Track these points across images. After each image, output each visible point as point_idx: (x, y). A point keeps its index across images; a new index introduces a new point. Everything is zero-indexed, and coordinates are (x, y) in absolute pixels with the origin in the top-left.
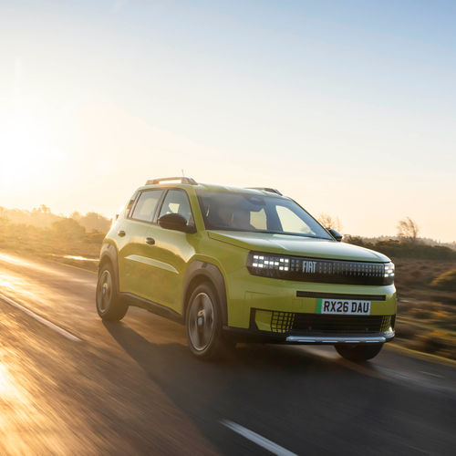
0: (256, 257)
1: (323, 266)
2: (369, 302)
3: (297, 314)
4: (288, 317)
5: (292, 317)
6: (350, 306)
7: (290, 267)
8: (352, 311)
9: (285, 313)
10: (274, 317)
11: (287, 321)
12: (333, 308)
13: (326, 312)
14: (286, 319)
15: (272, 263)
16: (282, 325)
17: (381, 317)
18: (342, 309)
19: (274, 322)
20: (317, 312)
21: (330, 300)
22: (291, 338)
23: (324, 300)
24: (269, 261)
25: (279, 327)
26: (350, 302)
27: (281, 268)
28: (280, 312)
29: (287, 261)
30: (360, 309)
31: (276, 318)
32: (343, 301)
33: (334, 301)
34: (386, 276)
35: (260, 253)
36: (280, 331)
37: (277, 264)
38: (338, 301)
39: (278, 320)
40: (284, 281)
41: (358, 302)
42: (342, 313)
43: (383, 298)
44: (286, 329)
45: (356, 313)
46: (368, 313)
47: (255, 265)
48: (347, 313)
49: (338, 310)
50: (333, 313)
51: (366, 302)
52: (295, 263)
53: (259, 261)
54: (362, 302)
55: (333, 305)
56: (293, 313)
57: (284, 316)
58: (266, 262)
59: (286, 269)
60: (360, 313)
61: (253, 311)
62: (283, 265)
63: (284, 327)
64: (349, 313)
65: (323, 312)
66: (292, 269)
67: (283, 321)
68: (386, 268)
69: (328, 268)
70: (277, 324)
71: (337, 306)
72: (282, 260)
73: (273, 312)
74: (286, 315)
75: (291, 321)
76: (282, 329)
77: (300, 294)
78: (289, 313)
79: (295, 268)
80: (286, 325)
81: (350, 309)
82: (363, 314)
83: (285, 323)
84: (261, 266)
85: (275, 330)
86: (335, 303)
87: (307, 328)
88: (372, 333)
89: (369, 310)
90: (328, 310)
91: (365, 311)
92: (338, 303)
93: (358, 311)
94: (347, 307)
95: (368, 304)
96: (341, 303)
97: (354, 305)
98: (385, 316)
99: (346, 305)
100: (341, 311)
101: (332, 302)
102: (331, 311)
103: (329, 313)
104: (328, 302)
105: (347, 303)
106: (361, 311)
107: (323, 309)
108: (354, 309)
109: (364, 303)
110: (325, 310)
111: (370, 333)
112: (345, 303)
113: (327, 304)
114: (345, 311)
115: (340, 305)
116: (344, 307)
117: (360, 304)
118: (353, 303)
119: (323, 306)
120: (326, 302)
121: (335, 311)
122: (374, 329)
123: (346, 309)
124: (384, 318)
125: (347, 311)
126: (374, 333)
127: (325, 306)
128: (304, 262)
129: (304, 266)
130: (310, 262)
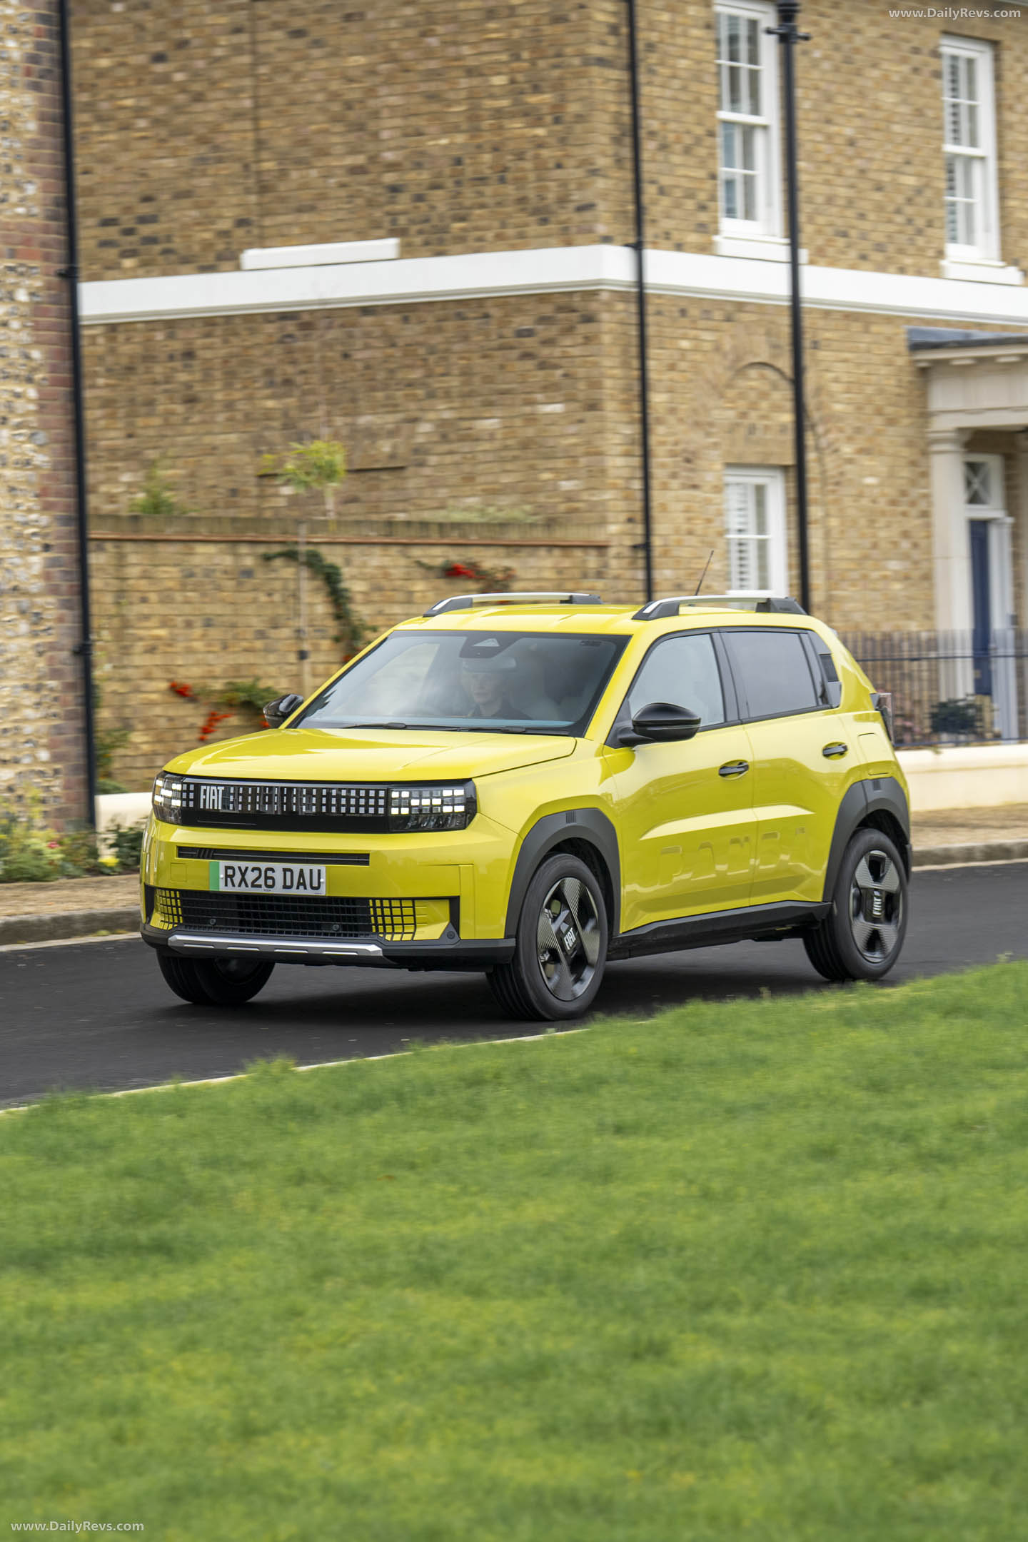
2: (323, 867)
5: (176, 899)
6: (278, 876)
7: (182, 800)
8: (285, 887)
11: (172, 906)
12: (243, 879)
13: (230, 889)
14: (168, 901)
17: (366, 900)
18: (261, 881)
20: (212, 889)
21: (235, 864)
23: (223, 864)
25: (167, 918)
26: (279, 867)
29: (180, 787)
30: (301, 884)
31: (162, 901)
32: (263, 865)
33: (243, 864)
36: (167, 927)
38: (251, 864)
41: (296, 867)
42: (263, 890)
43: (362, 859)
44: (173, 922)
45: (293, 892)
46: (322, 892)
48: (272, 891)
49: (253, 885)
50: (243, 889)
51: (315, 867)
54: (306, 867)
55: (243, 874)
60: (301, 892)
63: (170, 918)
64: (278, 890)
65: (222, 888)
66: (184, 803)
67: (168, 906)
71: (251, 876)
73: (158, 889)
75: (177, 906)
76: (169, 922)
77: (184, 851)
78: (170, 890)
79: (188, 800)
80: (173, 914)
81: (280, 881)
82: (310, 892)
85: (163, 926)
86: (247, 868)
87: (205, 921)
88: (351, 935)
89: (323, 887)
90: (234, 885)
91: (313, 888)
92: (253, 870)
93: (298, 888)
94: (272, 878)
95: (319, 871)
96: (259, 869)
97: (288, 874)
98: (374, 899)
99: (270, 874)
100: (260, 886)
101: (240, 868)
102: (240, 885)
103: (236, 890)
104: (232, 868)
105: (272, 870)
106: (305, 888)
107: (222, 883)
108: (288, 883)
109: (311, 871)
110: (226, 885)
111: (345, 935)
112: (268, 869)
113: (230, 872)
114: (267, 886)
115: (257, 873)
116: (267, 878)
117: (302, 871)
118: (285, 870)
119: (222, 876)
120: (227, 868)
121: (247, 886)
122: (356, 928)
123: (270, 882)
124: (374, 903)
125: (272, 886)
126: (356, 935)
127: (227, 876)
128: (203, 788)
129: (202, 797)
130: (212, 788)
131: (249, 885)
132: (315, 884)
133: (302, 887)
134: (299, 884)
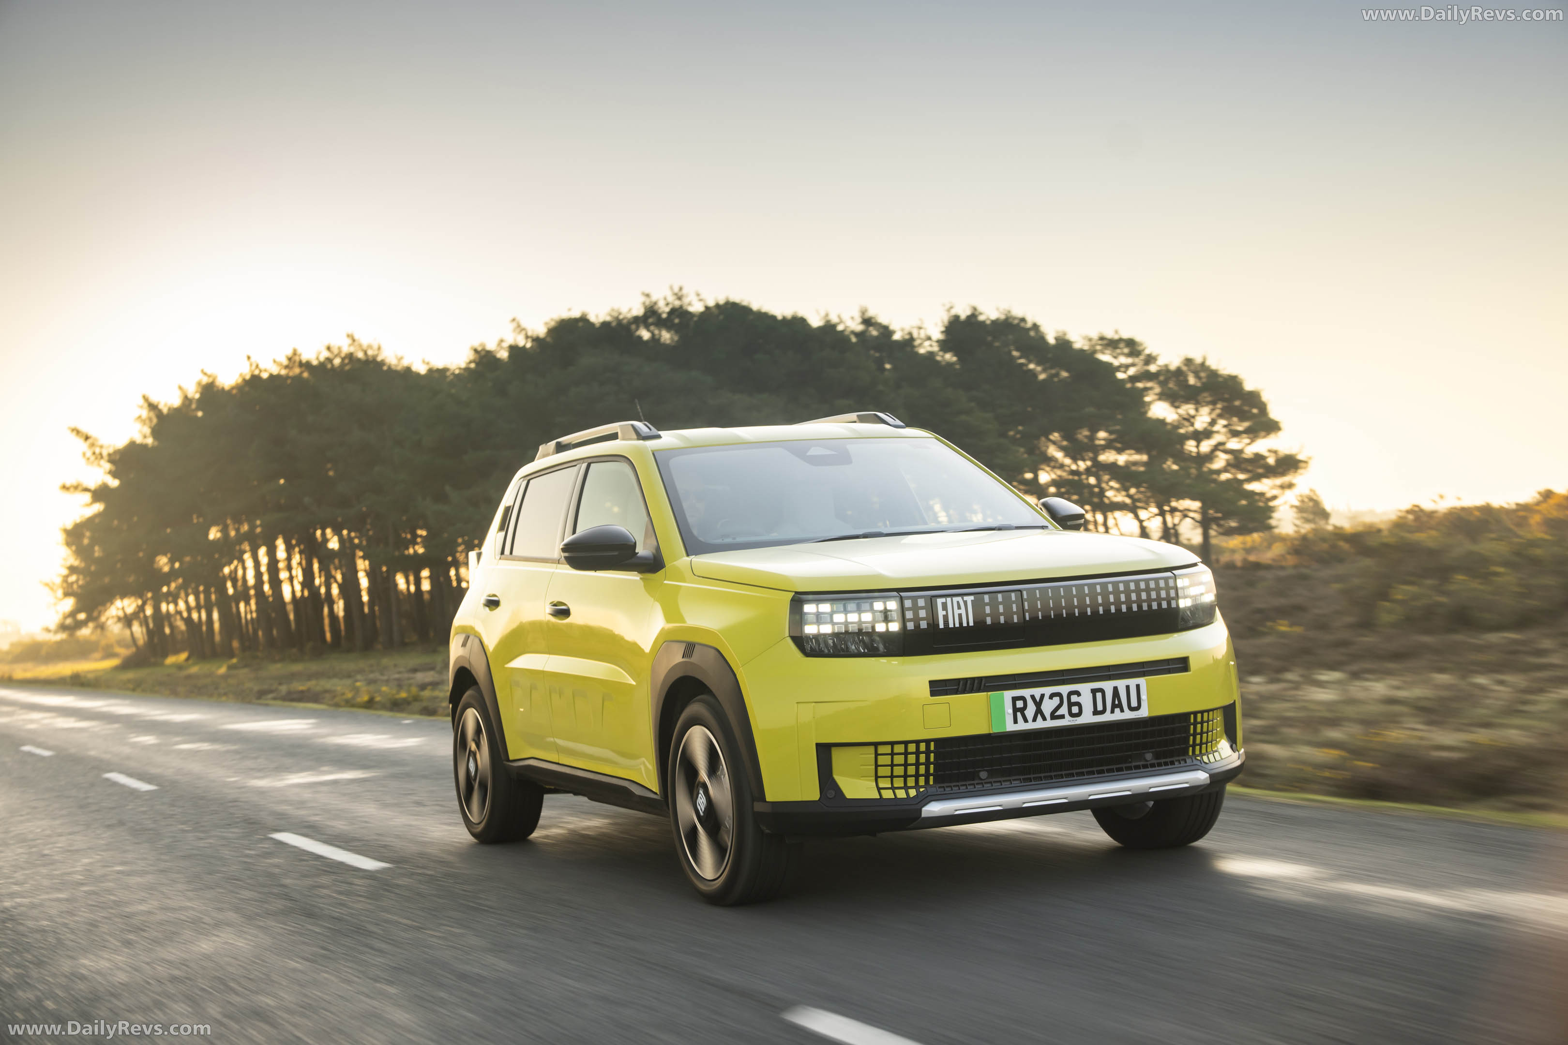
0: (809, 608)
1: (994, 604)
2: (1142, 681)
3: (940, 742)
4: (918, 753)
5: (927, 752)
6: (1086, 700)
7: (904, 620)
8: (1096, 712)
9: (906, 743)
10: (883, 760)
11: (917, 764)
12: (1039, 712)
13: (1021, 726)
14: (912, 759)
15: (853, 617)
16: (905, 776)
17: (1185, 717)
18: (1064, 710)
19: (883, 771)
20: (996, 729)
21: (1026, 693)
22: (934, 809)
23: (1009, 695)
24: (846, 611)
25: (899, 783)
26: (1085, 689)
27: (880, 628)
28: (892, 744)
29: (893, 605)
30: (1117, 705)
31: (887, 760)
32: (1064, 689)
33: (1037, 692)
34: (1184, 603)
35: (820, 596)
36: (901, 794)
37: (867, 617)
38: (1048, 690)
39: (892, 765)
40: (895, 661)
41: (1108, 686)
42: (1067, 721)
43: (1181, 665)
44: (917, 786)
45: (1107, 717)
46: (1144, 712)
47: (810, 629)
48: (1079, 721)
49: (1053, 716)
50: (1040, 724)
51: (1132, 682)
52: (915, 608)
53: (819, 618)
54: (1121, 684)
55: (1038, 704)
56: (928, 742)
57: (906, 754)
58: (839, 618)
59: (894, 627)
60: (1118, 716)
61: (824, 751)
62: (886, 616)
63: (911, 782)
64: (1087, 718)
65: (1010, 727)
66: (910, 626)
67: (906, 765)
68: (1180, 583)
69: (1008, 608)
70: (892, 777)
71: (1048, 706)
72: (878, 606)
73: (876, 745)
74: (912, 748)
75: (927, 764)
76: (906, 788)
77: (939, 688)
78: (917, 742)
79: (917, 620)
80: (917, 776)
81: (1088, 708)
82: (1128, 715)
83: (911, 770)
84: (826, 629)
85: (888, 794)
86: (1042, 696)
87: (974, 776)
88: (1166, 764)
89: (1144, 704)
90: (1026, 720)
91: (1131, 709)
92: (1052, 696)
93: (1112, 712)
94: (1079, 705)
95: (1138, 686)
96: (1059, 695)
97: (1099, 695)
98: (1195, 713)
99: (1074, 698)
100: (1062, 717)
101: (1033, 697)
102: (1034, 720)
103: (1031, 726)
104: (1023, 698)
105: (1078, 693)
106: (1122, 711)
107: (1009, 719)
108: (1100, 707)
109: (1128, 687)
110: (1016, 722)
111: (1160, 765)
112: (1071, 693)
113: (1020, 704)
114: (1072, 715)
115: (1056, 700)
116: (1071, 705)
117: (1116, 689)
118: (1094, 691)
119: (1010, 711)
120: (1015, 699)
121: (1044, 719)
122: (1171, 754)
123: (1075, 710)
124: (1195, 718)
125: (1079, 714)
126: (1172, 763)
127: (1015, 710)
128: (940, 601)
129: (941, 613)
130: (955, 599)
131: (1048, 716)
132: (1134, 704)
133: (1117, 710)
134: (1114, 706)
